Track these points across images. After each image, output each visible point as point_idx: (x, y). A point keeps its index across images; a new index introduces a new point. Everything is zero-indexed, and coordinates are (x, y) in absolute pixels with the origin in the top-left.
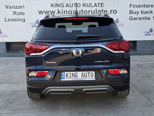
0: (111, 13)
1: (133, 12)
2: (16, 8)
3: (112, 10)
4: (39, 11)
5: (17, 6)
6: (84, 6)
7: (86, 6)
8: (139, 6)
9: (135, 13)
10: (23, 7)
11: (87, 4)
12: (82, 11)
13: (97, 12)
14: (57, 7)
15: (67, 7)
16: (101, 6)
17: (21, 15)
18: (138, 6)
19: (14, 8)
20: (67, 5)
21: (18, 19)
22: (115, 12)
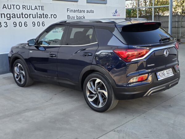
0: (51, 18)
1: (70, 17)
3: (52, 15)
6: (24, 8)
7: (26, 8)
8: (75, 11)
11: (27, 6)
12: (22, 14)
13: (38, 16)
15: (4, 8)
16: (42, 10)
18: (73, 11)
22: (55, 16)
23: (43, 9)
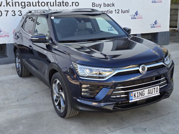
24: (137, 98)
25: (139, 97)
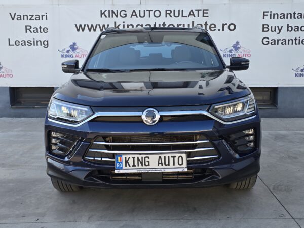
0: (223, 30)
1: (270, 28)
2: (30, 19)
3: (226, 24)
4: (76, 25)
5: (33, 16)
6: (168, 15)
7: (172, 14)
8: (283, 16)
9: (275, 31)
10: (44, 17)
11: (174, 10)
12: (164, 24)
14: (112, 17)
15: (133, 17)
16: (203, 16)
17: (41, 32)
18: (279, 16)
19: (27, 19)
20: (134, 14)
21: (34, 41)
22: (232, 27)
23: (205, 15)
24: (131, 167)
25: (137, 167)
